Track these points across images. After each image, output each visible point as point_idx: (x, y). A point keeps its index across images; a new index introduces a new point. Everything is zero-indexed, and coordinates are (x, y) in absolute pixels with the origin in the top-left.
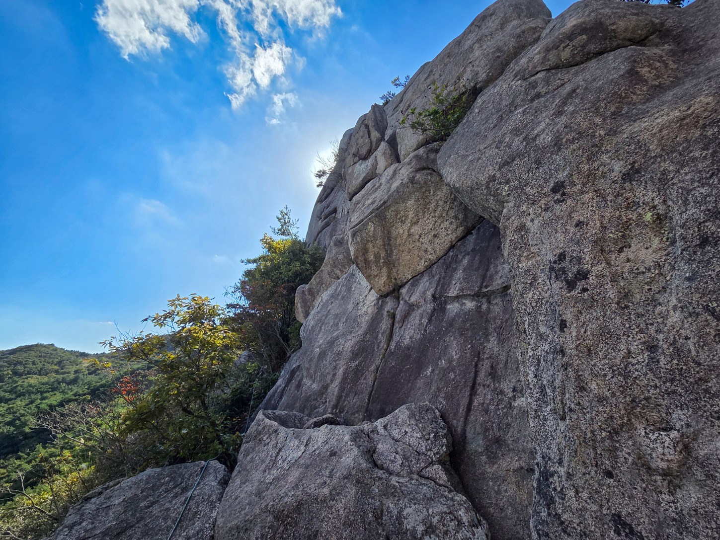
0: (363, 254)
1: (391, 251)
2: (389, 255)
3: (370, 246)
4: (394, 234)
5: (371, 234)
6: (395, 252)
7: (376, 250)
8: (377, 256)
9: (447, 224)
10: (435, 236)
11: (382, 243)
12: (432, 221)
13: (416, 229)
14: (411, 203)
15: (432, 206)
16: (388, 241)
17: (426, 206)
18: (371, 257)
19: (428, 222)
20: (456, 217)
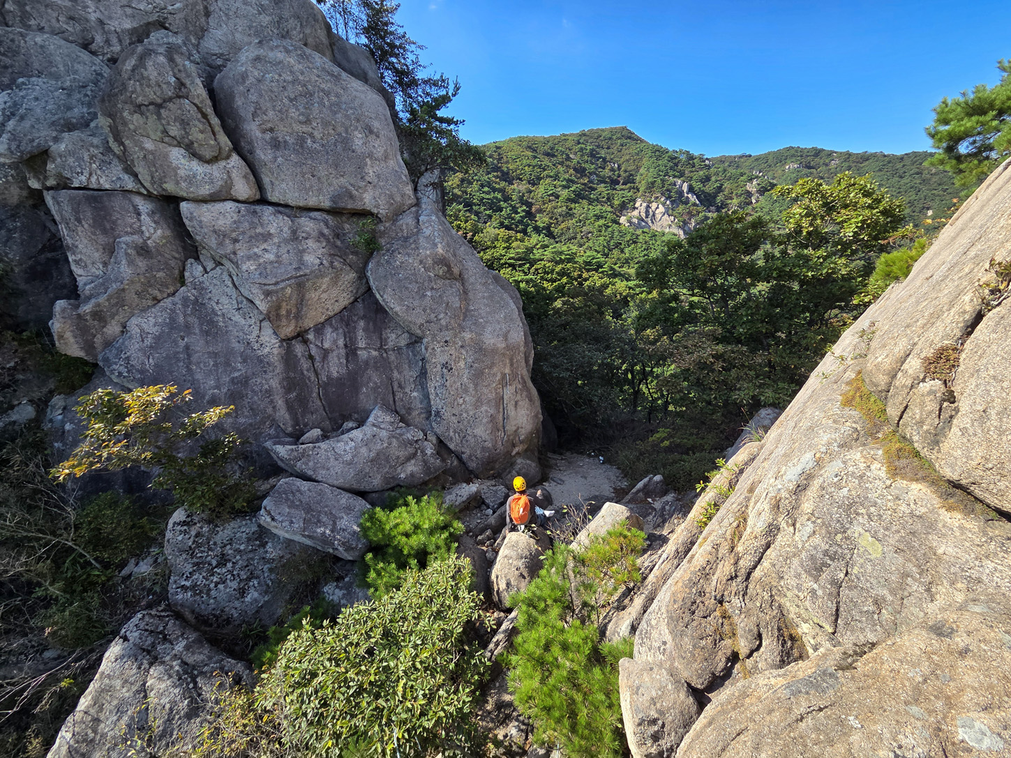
0: (276, 310)
1: (302, 309)
2: (299, 311)
3: (284, 304)
4: (307, 296)
5: (287, 296)
6: (305, 309)
7: (289, 307)
8: (289, 312)
9: (345, 294)
10: (336, 301)
11: (295, 302)
12: (337, 292)
13: (324, 296)
14: (326, 279)
15: (340, 283)
16: (301, 302)
17: (336, 283)
18: (283, 312)
19: (334, 292)
20: (352, 292)
